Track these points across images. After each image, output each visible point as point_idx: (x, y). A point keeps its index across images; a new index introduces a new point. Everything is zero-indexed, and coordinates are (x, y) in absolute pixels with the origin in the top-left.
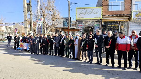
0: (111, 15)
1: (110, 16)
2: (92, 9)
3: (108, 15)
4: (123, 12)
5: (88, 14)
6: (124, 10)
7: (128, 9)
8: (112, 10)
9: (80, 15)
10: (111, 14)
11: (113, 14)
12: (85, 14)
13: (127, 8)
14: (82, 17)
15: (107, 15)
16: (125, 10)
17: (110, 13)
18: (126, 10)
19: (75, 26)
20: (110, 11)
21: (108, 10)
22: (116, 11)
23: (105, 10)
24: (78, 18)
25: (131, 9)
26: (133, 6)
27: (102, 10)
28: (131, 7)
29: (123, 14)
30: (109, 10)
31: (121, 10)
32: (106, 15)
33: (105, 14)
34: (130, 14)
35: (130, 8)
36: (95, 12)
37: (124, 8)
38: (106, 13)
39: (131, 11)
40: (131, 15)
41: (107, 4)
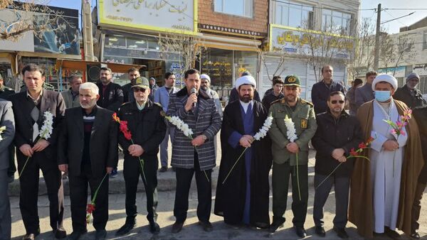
0: (220, 27)
1: (217, 29)
3: (213, 27)
4: (251, 25)
5: (151, 9)
6: (254, 17)
7: (261, 16)
8: (224, 12)
9: (118, 8)
10: (220, 25)
11: (226, 26)
12: (136, 5)
13: (259, 13)
15: (209, 26)
16: (254, 19)
17: (219, 20)
18: (257, 19)
20: (219, 14)
21: (213, 8)
22: (233, 16)
23: (203, 6)
24: (109, 17)
25: (268, 18)
26: (272, 11)
27: (196, 5)
28: (268, 11)
29: (250, 29)
30: (215, 10)
32: (206, 26)
33: (205, 23)
34: (266, 31)
35: (267, 14)
36: (173, 7)
37: (254, 12)
38: (207, 18)
39: (268, 24)
40: (266, 35)
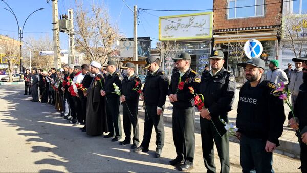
0: (233, 29)
1: (230, 30)
2: (190, 18)
3: (227, 29)
4: (262, 22)
5: (183, 29)
6: (265, 15)
7: (273, 13)
8: (236, 18)
9: (166, 32)
10: (232, 27)
11: (237, 27)
12: (176, 28)
13: (271, 10)
14: (170, 37)
15: (224, 30)
16: (265, 17)
17: (231, 24)
18: (269, 16)
19: (158, 54)
20: (231, 21)
21: (226, 17)
22: (244, 19)
23: (219, 18)
24: (162, 37)
25: (281, 12)
26: (286, 6)
27: (212, 19)
28: (282, 7)
29: (261, 25)
30: (228, 18)
31: (255, 16)
32: (221, 30)
33: (220, 28)
35: (280, 10)
36: (197, 24)
37: (265, 11)
38: (221, 25)
39: (281, 17)
41: (224, 5)
